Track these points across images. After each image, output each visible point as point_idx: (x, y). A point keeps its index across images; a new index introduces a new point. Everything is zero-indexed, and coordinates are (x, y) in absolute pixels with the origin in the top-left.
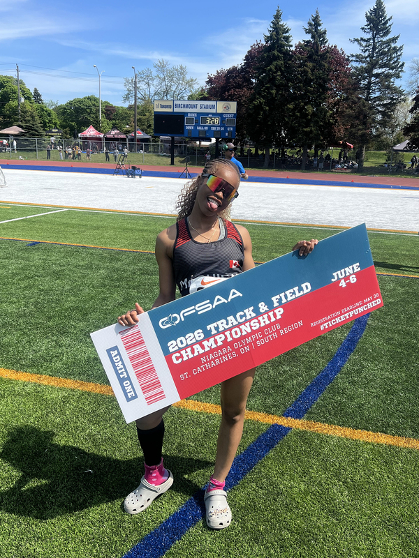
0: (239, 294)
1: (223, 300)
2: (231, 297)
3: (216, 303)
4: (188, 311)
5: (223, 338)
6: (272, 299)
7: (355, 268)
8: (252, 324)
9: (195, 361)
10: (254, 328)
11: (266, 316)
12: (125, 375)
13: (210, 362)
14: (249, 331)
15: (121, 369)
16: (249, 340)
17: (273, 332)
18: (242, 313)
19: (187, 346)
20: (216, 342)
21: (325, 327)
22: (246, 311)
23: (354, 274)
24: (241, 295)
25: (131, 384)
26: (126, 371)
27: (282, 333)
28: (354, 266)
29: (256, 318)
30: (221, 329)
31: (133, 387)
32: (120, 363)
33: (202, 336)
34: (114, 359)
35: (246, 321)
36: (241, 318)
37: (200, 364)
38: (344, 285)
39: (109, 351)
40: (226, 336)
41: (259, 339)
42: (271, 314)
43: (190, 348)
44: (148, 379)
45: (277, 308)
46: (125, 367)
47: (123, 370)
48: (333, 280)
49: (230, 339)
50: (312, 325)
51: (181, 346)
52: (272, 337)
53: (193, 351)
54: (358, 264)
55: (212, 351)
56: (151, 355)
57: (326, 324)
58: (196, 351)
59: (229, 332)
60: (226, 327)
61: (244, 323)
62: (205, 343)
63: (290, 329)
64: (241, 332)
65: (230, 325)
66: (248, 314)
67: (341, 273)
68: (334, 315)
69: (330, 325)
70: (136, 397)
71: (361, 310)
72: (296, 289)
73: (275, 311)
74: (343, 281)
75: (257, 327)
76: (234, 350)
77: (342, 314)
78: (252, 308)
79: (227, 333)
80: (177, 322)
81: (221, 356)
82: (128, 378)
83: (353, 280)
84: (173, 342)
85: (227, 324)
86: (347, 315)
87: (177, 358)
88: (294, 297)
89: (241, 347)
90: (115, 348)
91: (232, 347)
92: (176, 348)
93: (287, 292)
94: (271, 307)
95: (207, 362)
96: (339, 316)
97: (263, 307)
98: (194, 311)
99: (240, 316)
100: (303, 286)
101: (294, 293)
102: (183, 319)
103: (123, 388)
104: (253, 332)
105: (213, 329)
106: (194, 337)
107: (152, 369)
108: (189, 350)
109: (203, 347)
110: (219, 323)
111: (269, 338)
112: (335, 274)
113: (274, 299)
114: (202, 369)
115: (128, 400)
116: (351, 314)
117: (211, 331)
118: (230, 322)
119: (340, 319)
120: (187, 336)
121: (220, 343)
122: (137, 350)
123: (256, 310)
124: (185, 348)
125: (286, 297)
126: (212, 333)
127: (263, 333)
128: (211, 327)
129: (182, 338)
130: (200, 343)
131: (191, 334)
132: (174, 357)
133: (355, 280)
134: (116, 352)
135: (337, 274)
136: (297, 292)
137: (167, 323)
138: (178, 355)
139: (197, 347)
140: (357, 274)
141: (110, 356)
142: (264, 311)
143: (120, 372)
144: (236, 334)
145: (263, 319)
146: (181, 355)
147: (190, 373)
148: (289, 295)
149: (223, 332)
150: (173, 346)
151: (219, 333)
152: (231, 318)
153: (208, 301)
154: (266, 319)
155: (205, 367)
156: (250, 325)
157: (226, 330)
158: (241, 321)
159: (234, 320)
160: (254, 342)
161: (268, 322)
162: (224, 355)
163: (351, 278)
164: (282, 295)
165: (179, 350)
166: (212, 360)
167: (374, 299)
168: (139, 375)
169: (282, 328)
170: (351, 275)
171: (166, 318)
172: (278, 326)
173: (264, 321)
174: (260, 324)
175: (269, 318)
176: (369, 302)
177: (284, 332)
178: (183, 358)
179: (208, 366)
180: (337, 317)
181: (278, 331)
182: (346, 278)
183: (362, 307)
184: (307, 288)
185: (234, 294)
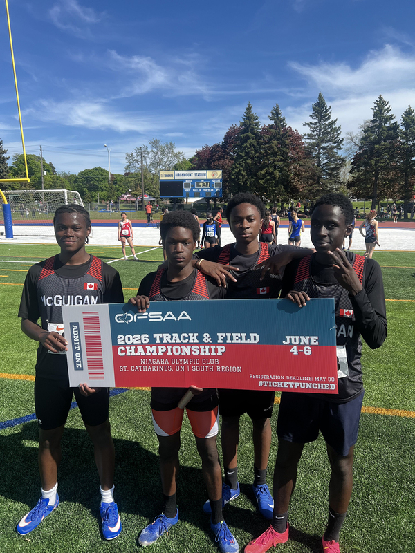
0: (188, 317)
1: (173, 317)
2: (180, 317)
3: (166, 318)
4: (142, 315)
5: (164, 350)
6: (218, 334)
7: (313, 340)
8: (193, 349)
9: (136, 360)
10: (193, 353)
11: (207, 347)
12: (79, 347)
13: (148, 365)
14: (189, 353)
15: (77, 342)
16: (186, 361)
17: (210, 365)
18: (187, 335)
19: (133, 344)
20: (157, 350)
21: (264, 384)
22: (191, 335)
24: (190, 319)
25: (81, 357)
26: (80, 345)
27: (218, 369)
28: (312, 338)
29: (198, 344)
30: (165, 341)
31: (81, 360)
32: (78, 337)
33: (148, 341)
34: (74, 332)
35: (188, 344)
36: (184, 340)
37: (139, 364)
38: (296, 353)
39: (72, 324)
40: (167, 349)
41: (196, 365)
42: (213, 347)
43: (134, 347)
44: (95, 358)
45: (220, 344)
46: (80, 342)
48: (284, 342)
49: (169, 353)
50: (251, 376)
51: (128, 343)
52: (209, 368)
53: (136, 351)
54: (317, 338)
55: (152, 357)
56: (102, 340)
57: (266, 382)
58: (139, 351)
59: (170, 347)
60: (170, 341)
61: (186, 344)
62: (148, 347)
63: (227, 369)
64: (181, 352)
65: (173, 341)
66: (191, 338)
67: (295, 339)
68: (277, 377)
69: (270, 386)
70: (82, 369)
71: (309, 386)
72: (244, 335)
73: (218, 347)
74: (295, 348)
75: (198, 353)
76: (170, 364)
77: (285, 380)
78: (197, 334)
79: (169, 347)
80: (130, 321)
81: (158, 365)
82: (80, 352)
83: (307, 351)
84: (122, 336)
85: (171, 339)
86: (291, 383)
87: (122, 351)
88: (239, 341)
89: (177, 365)
90: (77, 324)
91: (170, 361)
92: (123, 342)
93: (234, 335)
94: (215, 341)
95: (145, 365)
96: (283, 381)
97: (207, 338)
98: (147, 317)
99: (184, 337)
100: (252, 335)
101: (240, 338)
102: (135, 321)
103: (74, 357)
104: (192, 356)
105: (158, 339)
106: (141, 339)
107: (99, 352)
108: (133, 348)
109: (145, 351)
110: (165, 335)
111: (205, 368)
112: (288, 337)
113: (219, 335)
114: (139, 369)
115: (76, 369)
116: (297, 385)
117: (156, 339)
118: (174, 339)
119: (283, 384)
120: (135, 336)
121: (160, 353)
122: (92, 332)
123: (200, 338)
124: (130, 345)
125: (232, 338)
126: (157, 342)
127: (200, 361)
128: (157, 336)
129: (130, 336)
130: (144, 345)
131: (138, 336)
132: (119, 349)
133: (310, 353)
134: (76, 327)
135: (290, 339)
136: (244, 338)
137: (122, 319)
138: (124, 349)
139: (140, 348)
140: (313, 347)
142: (207, 342)
143: (75, 344)
144: (177, 351)
145: (205, 348)
146: (126, 349)
147: (129, 368)
148: (235, 338)
149: (166, 345)
150: (121, 339)
151: (162, 344)
152: (175, 335)
153: (161, 313)
154: (207, 350)
155: (142, 368)
156: (191, 349)
157: (168, 344)
158: (184, 342)
159: (177, 338)
160: (191, 366)
161: (208, 353)
162: (161, 365)
163: (305, 348)
164: (229, 335)
165: (125, 345)
166: (150, 364)
167: (327, 382)
168: (89, 352)
169: (220, 365)
170: (305, 345)
171: (122, 315)
172: (217, 361)
173: (205, 351)
174: (200, 352)
175: (210, 350)
176: (321, 382)
177: (221, 369)
178: (126, 353)
179: (145, 368)
180: (280, 381)
181: (215, 366)
182: (300, 347)
183: (311, 384)
184: (255, 339)
185: (184, 315)
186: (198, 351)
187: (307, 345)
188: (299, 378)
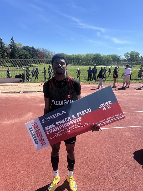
0: (65, 112)
1: (60, 114)
2: (62, 113)
4: (50, 118)
5: (61, 127)
7: (109, 103)
9: (53, 134)
10: (71, 124)
11: (75, 120)
13: (58, 134)
16: (70, 128)
17: (78, 126)
20: (59, 128)
21: (99, 125)
22: (68, 118)
23: (109, 105)
24: (66, 113)
25: (36, 139)
26: (35, 135)
29: (71, 120)
32: (33, 132)
33: (55, 125)
36: (66, 120)
37: (55, 135)
38: (105, 109)
39: (30, 129)
41: (74, 128)
42: (77, 119)
44: (40, 138)
45: (79, 117)
47: (34, 135)
48: (100, 107)
49: (63, 127)
50: (93, 124)
51: (49, 129)
52: (78, 127)
53: (52, 130)
54: (110, 101)
55: (58, 131)
56: (41, 131)
59: (63, 125)
60: (62, 123)
61: (68, 122)
62: (56, 128)
63: (85, 125)
64: (67, 125)
69: (101, 125)
70: (38, 143)
72: (85, 111)
74: (104, 108)
75: (73, 123)
76: (65, 131)
77: (106, 121)
78: (70, 117)
80: (47, 121)
81: (61, 133)
82: (35, 137)
83: (109, 107)
84: (46, 127)
86: (108, 121)
87: (48, 132)
88: (85, 113)
89: (68, 130)
90: (31, 128)
92: (47, 129)
94: (77, 117)
95: (57, 134)
97: (74, 117)
98: (51, 118)
100: (88, 110)
101: (85, 112)
103: (34, 140)
105: (58, 124)
106: (52, 126)
107: (41, 135)
109: (55, 130)
110: (59, 122)
112: (100, 105)
113: (77, 114)
116: (110, 121)
122: (37, 129)
125: (82, 113)
127: (75, 126)
128: (57, 123)
129: (49, 126)
130: (54, 128)
132: (47, 132)
133: (110, 107)
135: (102, 105)
136: (86, 112)
141: (30, 130)
142: (74, 118)
145: (74, 121)
147: (52, 137)
148: (83, 113)
149: (61, 125)
152: (63, 120)
153: (55, 115)
156: (70, 123)
159: (64, 121)
160: (72, 129)
162: (62, 132)
163: (108, 106)
164: (80, 113)
166: (59, 134)
167: (120, 115)
168: (38, 136)
169: (82, 124)
170: (107, 105)
171: (44, 120)
172: (80, 123)
173: (75, 121)
174: (73, 122)
175: (76, 121)
176: (118, 116)
177: (83, 126)
178: (50, 132)
179: (57, 135)
180: (104, 122)
181: (80, 125)
182: (106, 107)
183: (115, 118)
184: (90, 111)
185: (63, 112)
186: (72, 123)
187: (108, 105)
188: (110, 118)
